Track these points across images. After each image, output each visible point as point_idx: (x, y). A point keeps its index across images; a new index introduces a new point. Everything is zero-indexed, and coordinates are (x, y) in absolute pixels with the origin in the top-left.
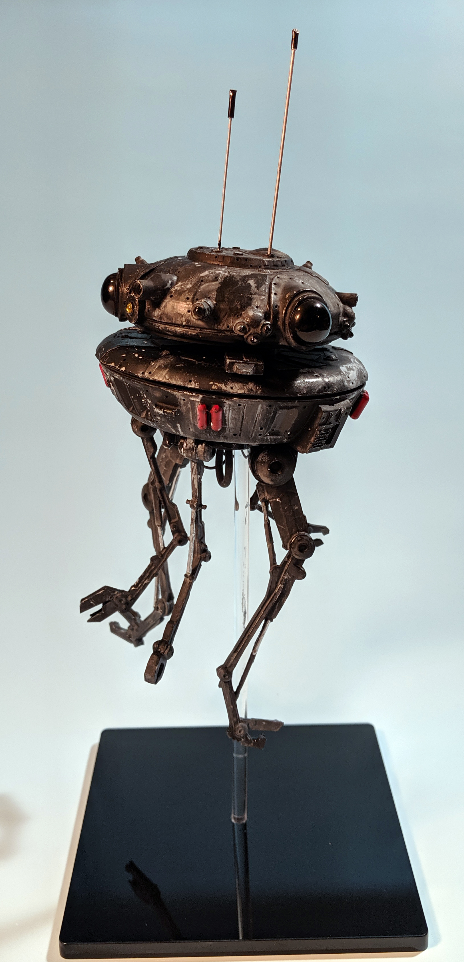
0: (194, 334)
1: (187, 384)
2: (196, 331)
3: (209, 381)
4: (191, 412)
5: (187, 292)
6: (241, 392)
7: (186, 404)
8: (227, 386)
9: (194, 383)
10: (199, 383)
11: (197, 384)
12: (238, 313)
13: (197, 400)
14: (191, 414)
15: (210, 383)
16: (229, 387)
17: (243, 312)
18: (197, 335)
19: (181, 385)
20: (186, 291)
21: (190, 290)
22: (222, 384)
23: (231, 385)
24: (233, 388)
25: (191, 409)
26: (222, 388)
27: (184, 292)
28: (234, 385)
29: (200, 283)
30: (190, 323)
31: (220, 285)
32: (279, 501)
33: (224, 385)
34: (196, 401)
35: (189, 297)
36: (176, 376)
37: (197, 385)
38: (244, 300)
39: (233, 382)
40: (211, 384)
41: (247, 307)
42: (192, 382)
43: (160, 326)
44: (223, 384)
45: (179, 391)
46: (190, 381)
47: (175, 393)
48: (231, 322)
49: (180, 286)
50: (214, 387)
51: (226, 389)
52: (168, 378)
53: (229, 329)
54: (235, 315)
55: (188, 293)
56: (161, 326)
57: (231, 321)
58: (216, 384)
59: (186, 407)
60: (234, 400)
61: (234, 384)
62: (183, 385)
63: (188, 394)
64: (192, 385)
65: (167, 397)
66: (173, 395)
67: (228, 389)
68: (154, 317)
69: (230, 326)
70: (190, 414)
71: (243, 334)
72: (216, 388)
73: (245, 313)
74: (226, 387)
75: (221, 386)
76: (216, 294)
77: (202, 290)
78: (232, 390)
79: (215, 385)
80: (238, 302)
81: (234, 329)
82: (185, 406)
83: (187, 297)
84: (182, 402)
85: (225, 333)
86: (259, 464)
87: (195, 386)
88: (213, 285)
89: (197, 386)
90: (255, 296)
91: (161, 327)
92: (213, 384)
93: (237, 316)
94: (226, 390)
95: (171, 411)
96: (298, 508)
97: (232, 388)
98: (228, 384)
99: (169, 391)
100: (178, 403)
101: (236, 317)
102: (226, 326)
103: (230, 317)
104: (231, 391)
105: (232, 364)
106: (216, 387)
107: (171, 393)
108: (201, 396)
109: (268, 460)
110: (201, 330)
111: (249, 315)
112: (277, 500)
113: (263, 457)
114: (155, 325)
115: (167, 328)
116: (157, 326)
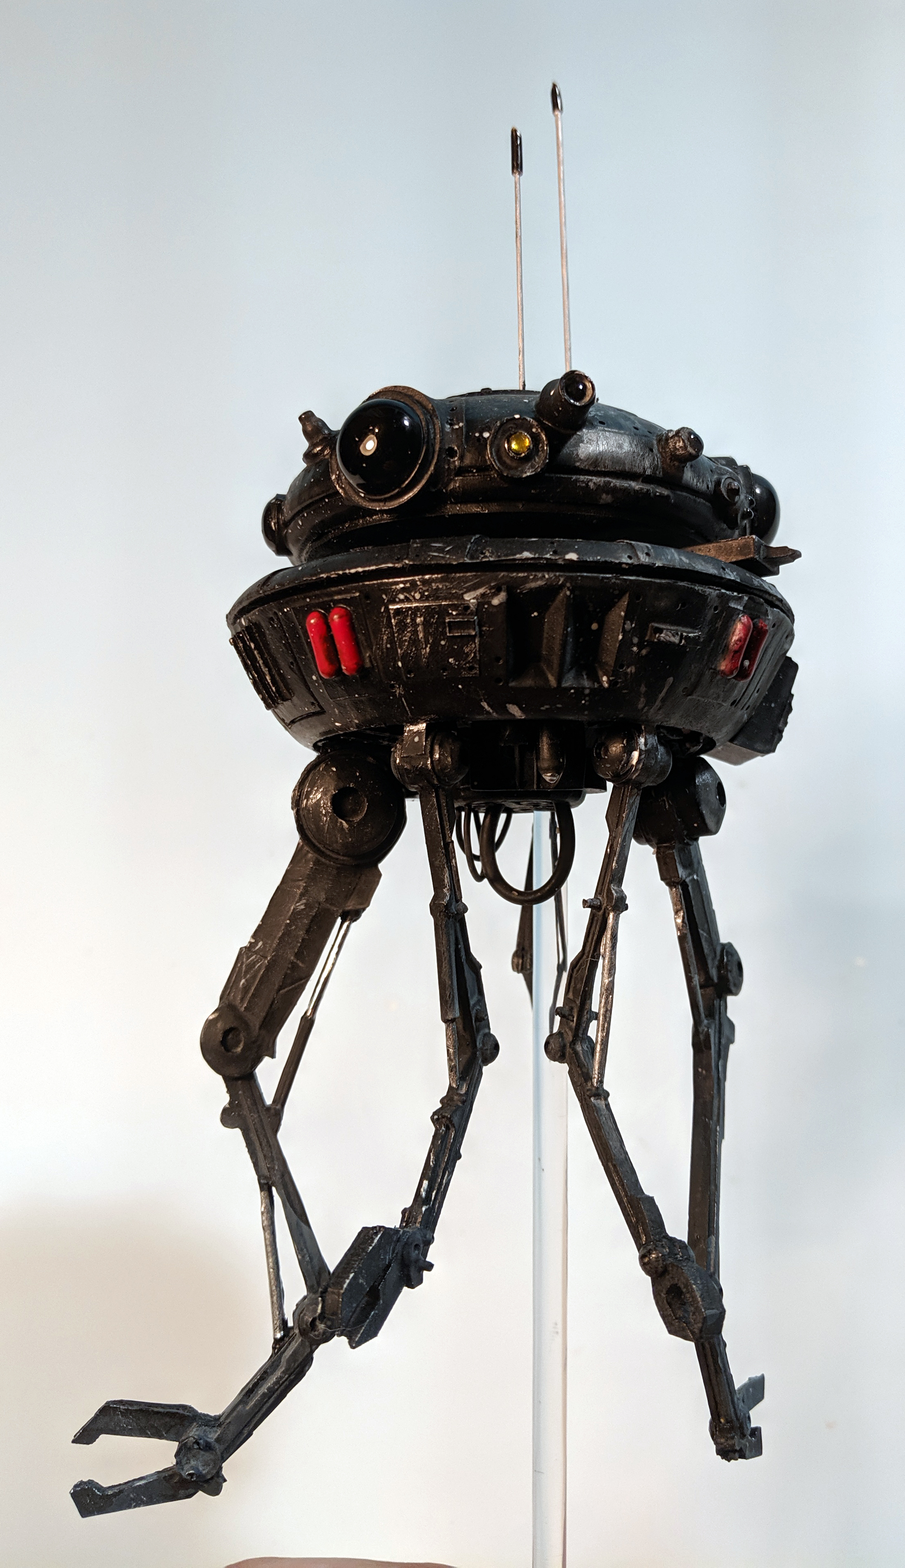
0: (665, 493)
2: (667, 491)
4: (714, 641)
9: (730, 572)
11: (734, 573)
13: (739, 607)
18: (669, 498)
30: (660, 473)
34: (738, 609)
36: (697, 560)
43: (591, 480)
46: (724, 569)
47: (706, 593)
56: (594, 481)
59: (711, 628)
63: (725, 592)
64: (731, 575)
68: (578, 461)
71: (736, 499)
82: (710, 626)
84: (710, 615)
87: (734, 576)
89: (737, 578)
91: (594, 483)
108: (744, 599)
114: (577, 481)
115: (610, 483)
116: (583, 481)
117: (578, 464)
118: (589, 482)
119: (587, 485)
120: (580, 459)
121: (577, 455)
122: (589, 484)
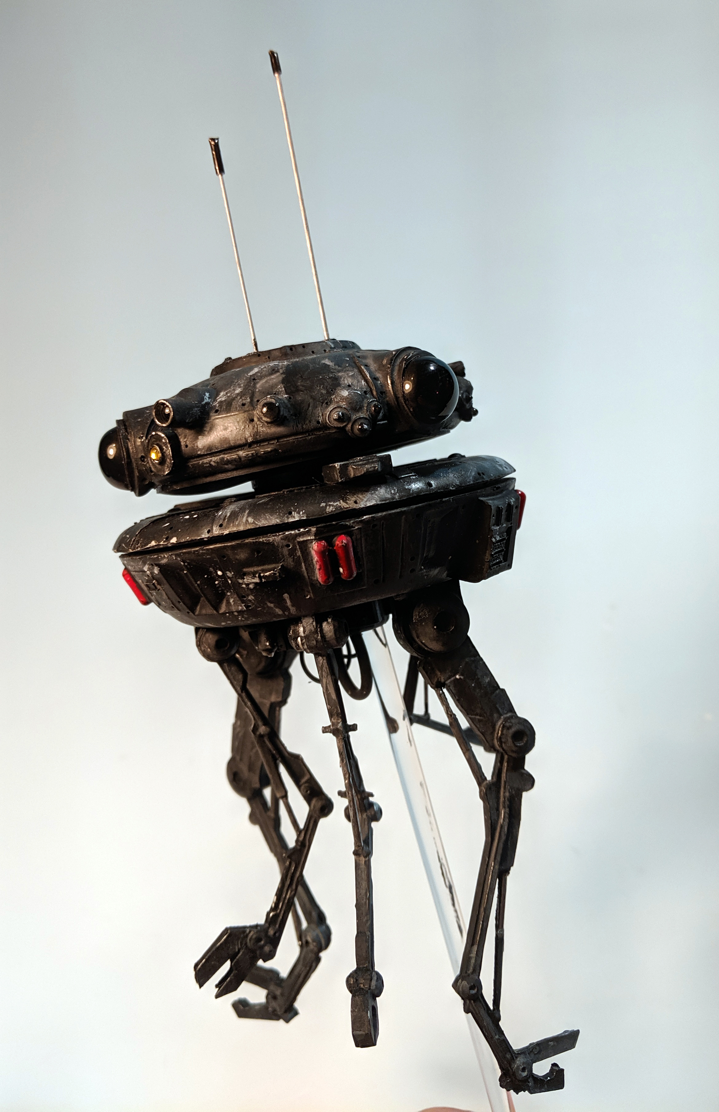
0: (269, 449)
1: (286, 519)
2: (272, 446)
3: (318, 503)
4: (303, 564)
5: (239, 398)
6: (371, 504)
7: (292, 552)
8: (348, 501)
9: (297, 513)
10: (304, 511)
11: (301, 513)
12: (326, 399)
13: (309, 538)
14: (304, 567)
15: (321, 506)
16: (351, 501)
17: (333, 397)
18: (275, 451)
19: (278, 522)
20: (237, 397)
21: (242, 394)
22: (339, 501)
23: (354, 499)
24: (358, 501)
25: (301, 557)
26: (342, 506)
27: (234, 399)
28: (357, 498)
29: (253, 382)
30: (260, 436)
31: (284, 376)
32: (460, 678)
33: (343, 501)
34: (309, 540)
35: (244, 402)
36: (264, 514)
37: (303, 514)
38: (328, 382)
39: (354, 494)
40: (323, 507)
41: (335, 389)
42: (293, 513)
43: (211, 460)
44: (341, 501)
45: (277, 534)
46: (290, 513)
47: (271, 539)
48: (321, 415)
49: (224, 395)
50: (329, 509)
51: (348, 506)
52: (254, 521)
53: (320, 425)
54: (323, 403)
55: (241, 398)
56: (213, 460)
57: (319, 413)
58: (331, 503)
59: (294, 558)
60: (364, 519)
61: (357, 496)
62: (281, 521)
63: (293, 532)
64: (296, 517)
65: (258, 552)
66: (269, 544)
67: (351, 506)
68: (199, 451)
69: (320, 421)
70: (302, 568)
71: (344, 424)
72: (333, 509)
73: (335, 397)
74: (347, 503)
75: (339, 504)
76: (282, 386)
77: (260, 389)
78: (358, 505)
79: (330, 505)
80: (320, 387)
81: (329, 422)
82: (292, 557)
83: (241, 403)
84: (285, 551)
85: (315, 434)
86: (417, 625)
87: (299, 517)
88: (273, 379)
89: (303, 517)
90: (340, 374)
91: (214, 462)
92: (326, 506)
93: (327, 403)
94: (349, 508)
95: (272, 572)
96: (489, 679)
97: (356, 502)
98: (349, 498)
99: (261, 540)
100: (279, 555)
101: (324, 405)
102: (315, 423)
103: (317, 407)
104: (356, 506)
105: (344, 469)
106: (331, 507)
107: (265, 541)
108: (314, 529)
109: (430, 613)
110: (278, 442)
111: (343, 396)
112: (458, 677)
113: (419, 613)
114: (203, 463)
115: (223, 458)
116: (207, 463)
117: (199, 452)
118: (210, 462)
119: (210, 464)
120: (200, 449)
121: (197, 446)
122: (211, 463)
